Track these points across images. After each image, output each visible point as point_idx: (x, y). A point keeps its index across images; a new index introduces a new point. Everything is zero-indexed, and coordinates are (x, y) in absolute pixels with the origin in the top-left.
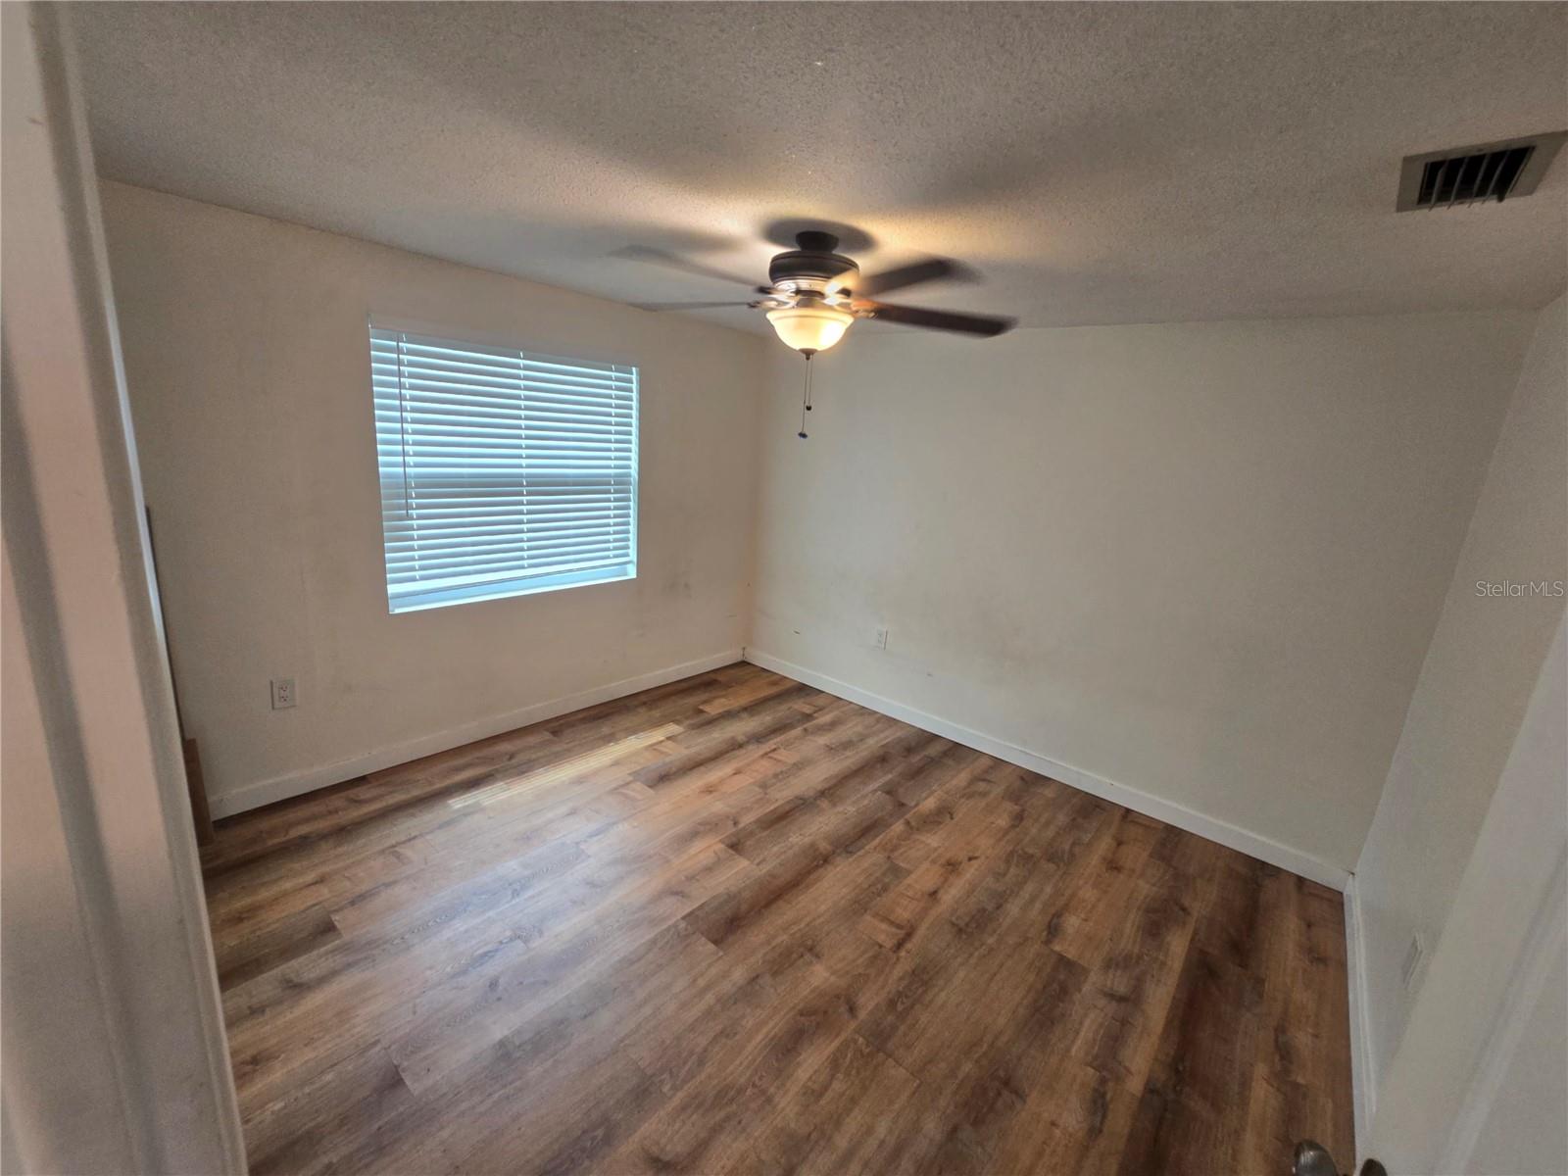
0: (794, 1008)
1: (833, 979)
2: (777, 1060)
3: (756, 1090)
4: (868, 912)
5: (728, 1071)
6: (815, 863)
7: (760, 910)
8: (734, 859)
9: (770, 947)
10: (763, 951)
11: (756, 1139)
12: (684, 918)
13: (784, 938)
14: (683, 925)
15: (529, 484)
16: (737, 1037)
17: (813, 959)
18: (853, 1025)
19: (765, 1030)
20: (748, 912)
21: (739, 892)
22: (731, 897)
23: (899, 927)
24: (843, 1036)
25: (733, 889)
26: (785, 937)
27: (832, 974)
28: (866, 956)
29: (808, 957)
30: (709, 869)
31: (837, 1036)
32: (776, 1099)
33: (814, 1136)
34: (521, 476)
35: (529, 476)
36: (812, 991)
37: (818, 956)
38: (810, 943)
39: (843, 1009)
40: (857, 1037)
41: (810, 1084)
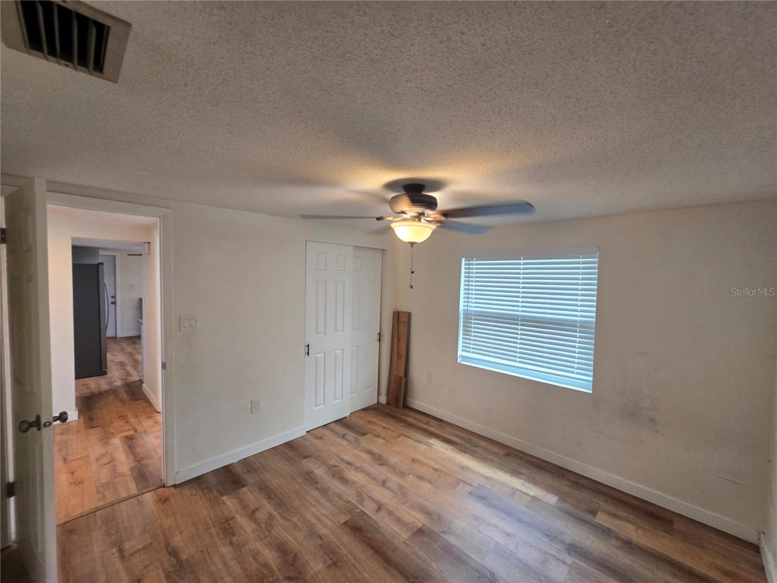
0: (299, 551)
1: (312, 573)
2: (276, 544)
3: (267, 535)
5: (279, 528)
7: (366, 542)
8: (408, 531)
9: (339, 545)
10: (337, 542)
11: (249, 535)
14: (358, 511)
15: (522, 320)
16: (292, 530)
17: (326, 565)
18: (281, 577)
19: (292, 540)
20: (364, 536)
22: (376, 529)
24: (277, 572)
26: (345, 552)
27: (315, 573)
29: (329, 562)
30: (399, 520)
31: (279, 569)
32: (260, 542)
33: (239, 553)
34: (518, 316)
35: (522, 316)
36: (306, 561)
37: (329, 567)
38: (339, 564)
39: (292, 574)
40: (274, 577)
41: (260, 555)
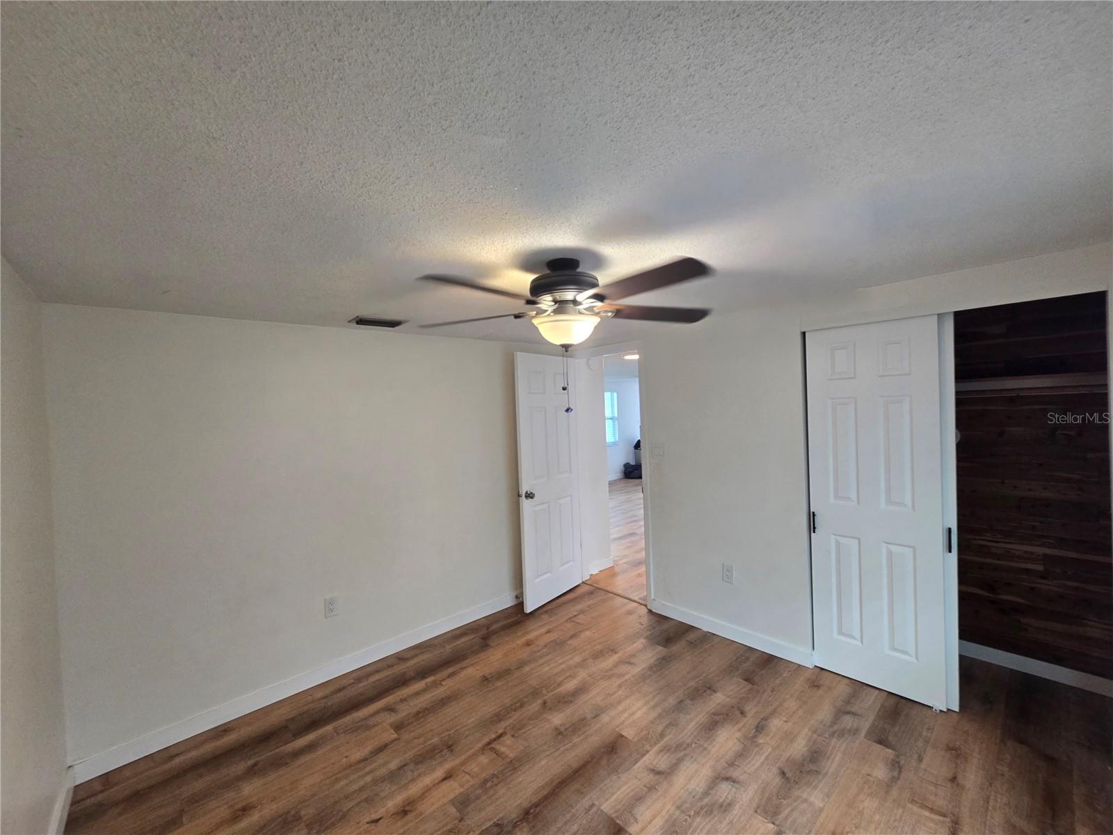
4: (509, 760)
6: (538, 809)
10: (591, 731)
12: (647, 752)
13: (576, 740)
14: (647, 747)
17: (559, 727)
18: (546, 698)
20: (600, 758)
21: (609, 774)
22: (615, 770)
23: (493, 749)
25: (614, 777)
27: (549, 720)
28: (524, 730)
29: (562, 729)
30: (638, 799)
31: (556, 694)
36: (564, 711)
39: (549, 704)
40: (546, 693)
